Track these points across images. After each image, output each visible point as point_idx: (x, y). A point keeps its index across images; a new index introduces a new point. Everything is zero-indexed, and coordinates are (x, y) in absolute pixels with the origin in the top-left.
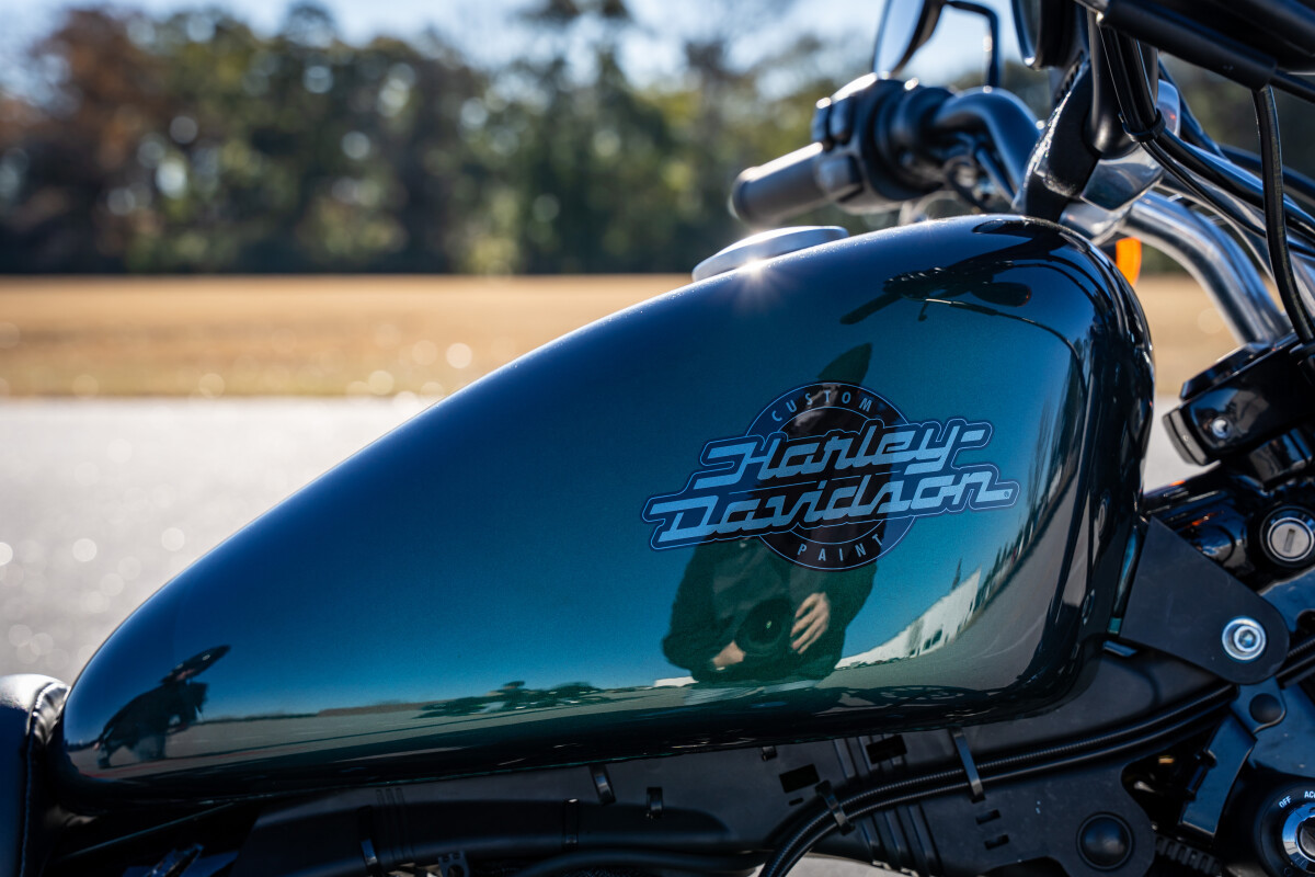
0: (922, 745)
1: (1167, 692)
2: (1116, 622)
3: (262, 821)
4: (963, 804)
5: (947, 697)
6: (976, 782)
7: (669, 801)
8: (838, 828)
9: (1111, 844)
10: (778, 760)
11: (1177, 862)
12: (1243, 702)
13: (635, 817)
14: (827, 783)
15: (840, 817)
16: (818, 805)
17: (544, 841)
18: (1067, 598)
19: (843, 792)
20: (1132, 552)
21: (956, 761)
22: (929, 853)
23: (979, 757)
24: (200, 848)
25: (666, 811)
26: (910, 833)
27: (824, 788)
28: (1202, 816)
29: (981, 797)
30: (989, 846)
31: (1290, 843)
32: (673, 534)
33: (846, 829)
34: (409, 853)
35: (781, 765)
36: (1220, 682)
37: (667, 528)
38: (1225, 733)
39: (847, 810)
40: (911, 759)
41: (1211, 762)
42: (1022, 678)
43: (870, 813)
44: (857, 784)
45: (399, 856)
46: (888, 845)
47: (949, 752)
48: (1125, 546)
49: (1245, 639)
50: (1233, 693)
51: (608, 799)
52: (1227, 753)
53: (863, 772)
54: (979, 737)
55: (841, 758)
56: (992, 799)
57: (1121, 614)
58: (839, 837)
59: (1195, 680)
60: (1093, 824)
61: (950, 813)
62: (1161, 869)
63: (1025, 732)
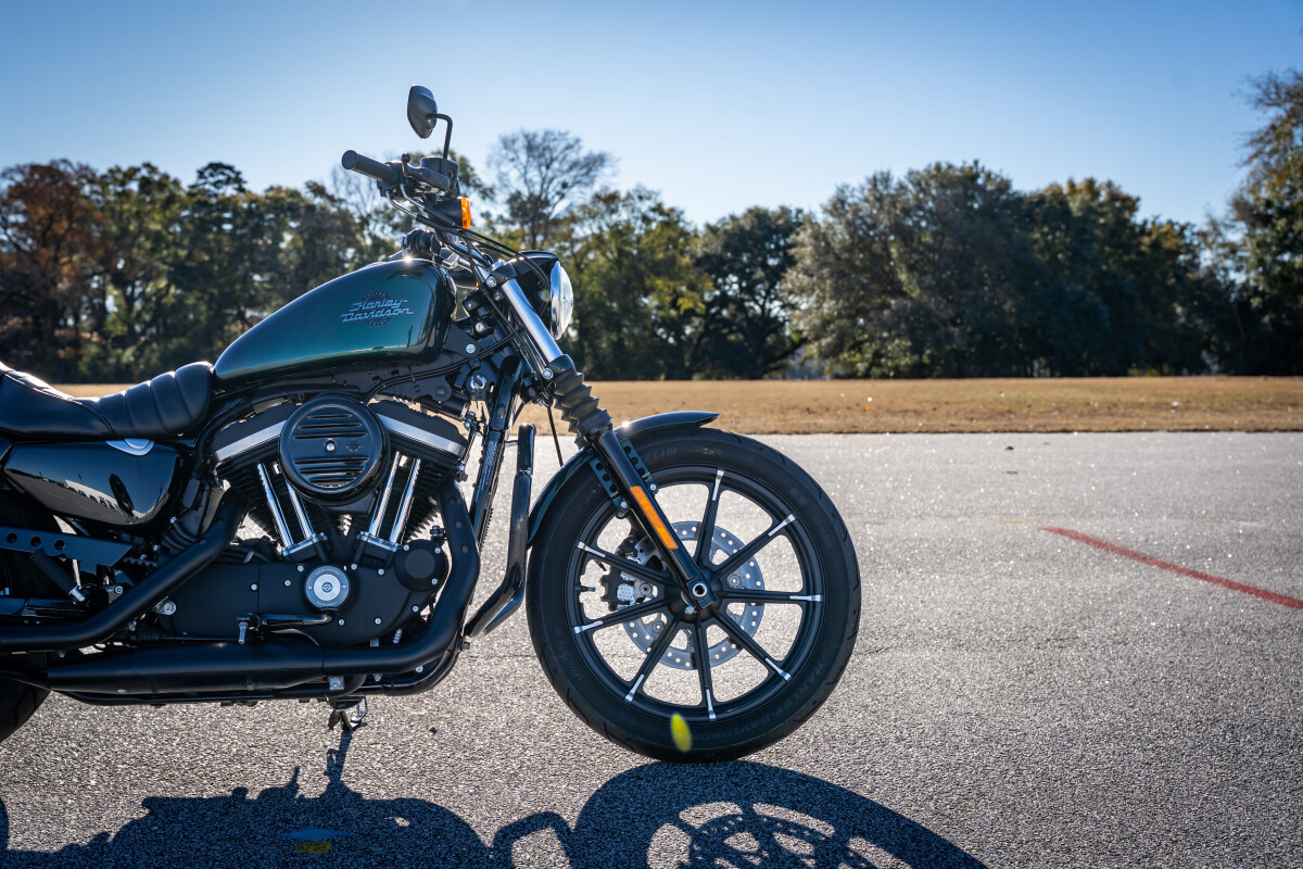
0: (403, 371)
1: (454, 361)
2: (442, 346)
3: (260, 388)
4: (410, 384)
6: (414, 380)
7: (349, 383)
8: (382, 388)
12: (471, 363)
13: (341, 386)
14: (382, 380)
16: (380, 384)
17: (321, 390)
18: (429, 345)
19: (385, 382)
20: (447, 331)
21: (409, 375)
22: (404, 395)
23: (414, 374)
25: (347, 385)
29: (415, 383)
30: (416, 392)
32: (345, 320)
33: (384, 388)
34: (292, 392)
35: (372, 376)
36: (466, 358)
39: (386, 385)
40: (401, 374)
41: (461, 373)
42: (421, 354)
43: (391, 386)
44: (388, 380)
45: (290, 393)
46: (395, 392)
47: (407, 373)
48: (445, 329)
50: (468, 361)
53: (390, 378)
54: (415, 369)
55: (385, 373)
56: (418, 383)
57: (443, 344)
58: (384, 391)
59: (461, 358)
60: (439, 388)
61: (408, 386)
62: (453, 398)
63: (424, 368)
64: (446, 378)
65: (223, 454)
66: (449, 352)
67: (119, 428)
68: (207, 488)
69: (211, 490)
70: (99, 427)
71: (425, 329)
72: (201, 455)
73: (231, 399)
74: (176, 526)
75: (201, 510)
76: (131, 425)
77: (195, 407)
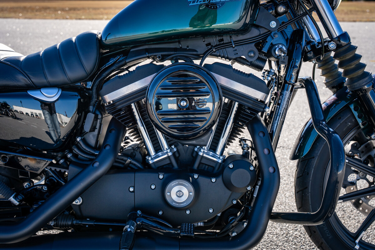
0: (226, 39)
1: (262, 33)
2: (255, 22)
3: (131, 50)
4: (231, 48)
5: (230, 30)
6: (234, 46)
7: (190, 48)
8: (214, 52)
9: (252, 55)
10: (205, 42)
11: (262, 58)
12: (272, 34)
13: (185, 50)
14: (212, 45)
15: (214, 50)
16: (211, 48)
17: (172, 53)
18: (246, 22)
19: (214, 47)
20: (258, 11)
21: (231, 42)
22: (226, 56)
23: (234, 42)
24: (122, 55)
25: (189, 49)
26: (224, 53)
27: (212, 46)
28: (265, 50)
29: (234, 48)
30: (235, 54)
31: (277, 52)
32: (191, 4)
33: (215, 52)
34: (153, 54)
35: (206, 43)
36: (270, 31)
37: (190, 3)
38: (269, 38)
39: (215, 49)
40: (225, 42)
41: (267, 42)
42: (240, 28)
43: (218, 50)
44: (217, 45)
45: (151, 55)
46: (221, 54)
47: (230, 41)
48: (257, 10)
49: (273, 24)
50: (271, 33)
51: (181, 47)
52: (269, 41)
53: (218, 44)
54: (235, 38)
55: (214, 41)
56: (236, 48)
57: (256, 21)
58: (214, 53)
59: (266, 31)
60: (250, 52)
61: (230, 50)
62: (259, 59)
63: (241, 37)
64: (255, 45)
65: (109, 98)
66: (257, 27)
67: (36, 80)
68: (100, 116)
69: (102, 118)
70: (22, 80)
71: (245, 9)
72: (95, 96)
73: (114, 56)
74: (81, 143)
75: (97, 131)
76: (46, 78)
77: (89, 63)
